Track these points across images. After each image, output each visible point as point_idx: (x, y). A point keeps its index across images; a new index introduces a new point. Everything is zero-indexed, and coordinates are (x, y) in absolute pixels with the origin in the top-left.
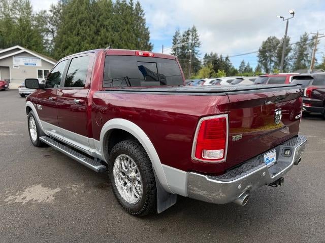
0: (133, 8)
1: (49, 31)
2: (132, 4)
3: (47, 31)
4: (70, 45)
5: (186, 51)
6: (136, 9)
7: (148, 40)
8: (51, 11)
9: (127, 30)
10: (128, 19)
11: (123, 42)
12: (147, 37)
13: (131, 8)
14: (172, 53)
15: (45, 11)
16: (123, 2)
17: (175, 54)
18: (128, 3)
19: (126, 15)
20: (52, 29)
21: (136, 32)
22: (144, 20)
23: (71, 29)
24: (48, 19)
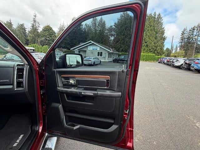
0: (155, 17)
1: (113, 35)
2: (155, 15)
3: (112, 35)
4: (119, 40)
5: (191, 40)
6: (158, 18)
7: (163, 34)
8: (114, 26)
9: (151, 30)
10: (152, 24)
11: (147, 37)
12: (163, 33)
13: (154, 18)
14: (180, 41)
15: (112, 26)
16: (150, 15)
17: (182, 42)
18: (153, 15)
19: (151, 22)
20: (114, 34)
21: (156, 30)
22: (162, 23)
23: (121, 33)
24: (113, 30)
